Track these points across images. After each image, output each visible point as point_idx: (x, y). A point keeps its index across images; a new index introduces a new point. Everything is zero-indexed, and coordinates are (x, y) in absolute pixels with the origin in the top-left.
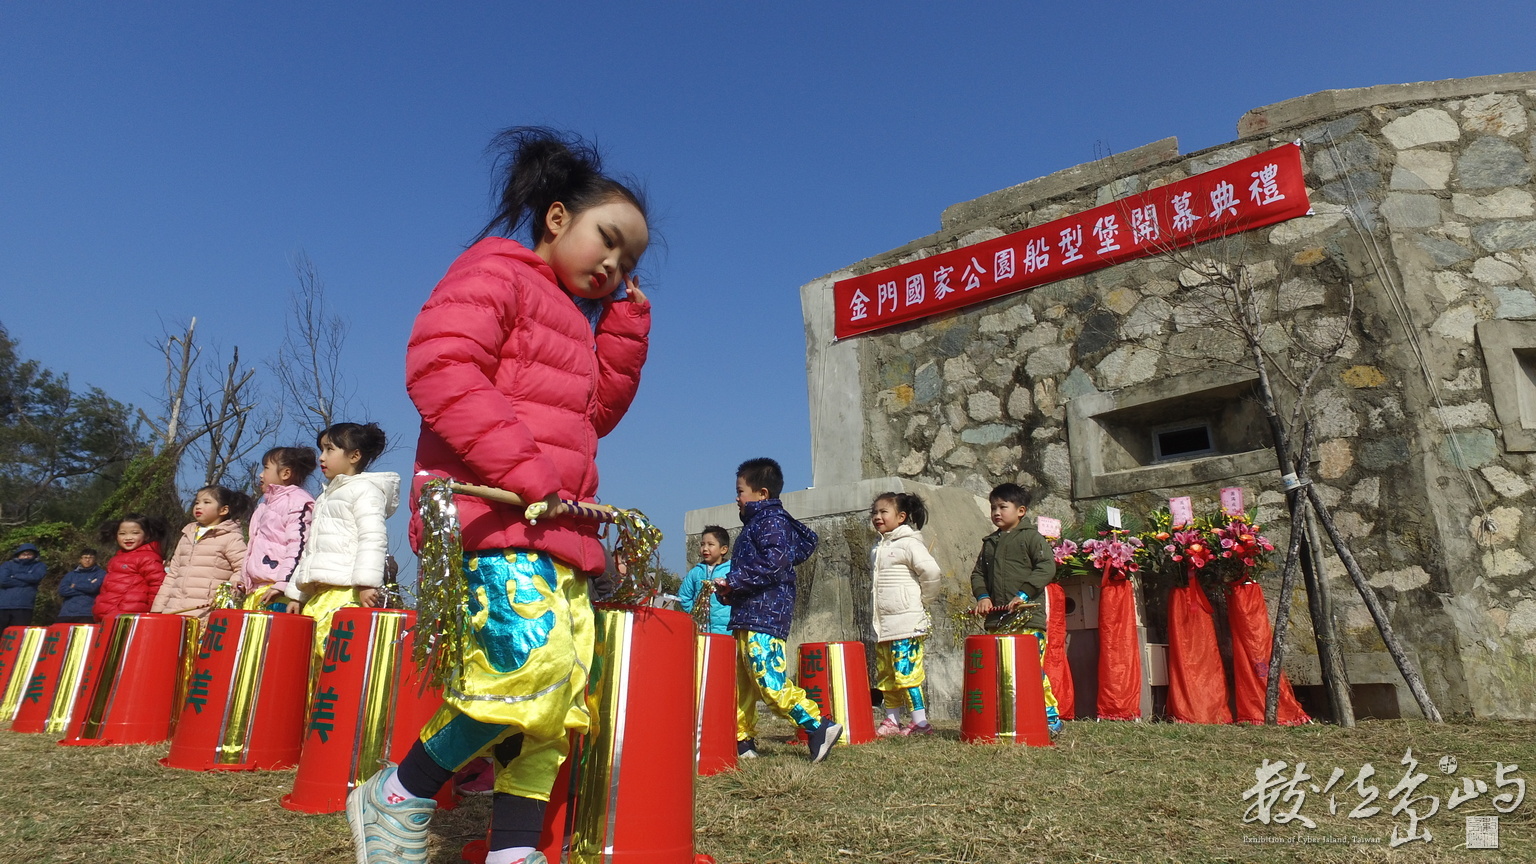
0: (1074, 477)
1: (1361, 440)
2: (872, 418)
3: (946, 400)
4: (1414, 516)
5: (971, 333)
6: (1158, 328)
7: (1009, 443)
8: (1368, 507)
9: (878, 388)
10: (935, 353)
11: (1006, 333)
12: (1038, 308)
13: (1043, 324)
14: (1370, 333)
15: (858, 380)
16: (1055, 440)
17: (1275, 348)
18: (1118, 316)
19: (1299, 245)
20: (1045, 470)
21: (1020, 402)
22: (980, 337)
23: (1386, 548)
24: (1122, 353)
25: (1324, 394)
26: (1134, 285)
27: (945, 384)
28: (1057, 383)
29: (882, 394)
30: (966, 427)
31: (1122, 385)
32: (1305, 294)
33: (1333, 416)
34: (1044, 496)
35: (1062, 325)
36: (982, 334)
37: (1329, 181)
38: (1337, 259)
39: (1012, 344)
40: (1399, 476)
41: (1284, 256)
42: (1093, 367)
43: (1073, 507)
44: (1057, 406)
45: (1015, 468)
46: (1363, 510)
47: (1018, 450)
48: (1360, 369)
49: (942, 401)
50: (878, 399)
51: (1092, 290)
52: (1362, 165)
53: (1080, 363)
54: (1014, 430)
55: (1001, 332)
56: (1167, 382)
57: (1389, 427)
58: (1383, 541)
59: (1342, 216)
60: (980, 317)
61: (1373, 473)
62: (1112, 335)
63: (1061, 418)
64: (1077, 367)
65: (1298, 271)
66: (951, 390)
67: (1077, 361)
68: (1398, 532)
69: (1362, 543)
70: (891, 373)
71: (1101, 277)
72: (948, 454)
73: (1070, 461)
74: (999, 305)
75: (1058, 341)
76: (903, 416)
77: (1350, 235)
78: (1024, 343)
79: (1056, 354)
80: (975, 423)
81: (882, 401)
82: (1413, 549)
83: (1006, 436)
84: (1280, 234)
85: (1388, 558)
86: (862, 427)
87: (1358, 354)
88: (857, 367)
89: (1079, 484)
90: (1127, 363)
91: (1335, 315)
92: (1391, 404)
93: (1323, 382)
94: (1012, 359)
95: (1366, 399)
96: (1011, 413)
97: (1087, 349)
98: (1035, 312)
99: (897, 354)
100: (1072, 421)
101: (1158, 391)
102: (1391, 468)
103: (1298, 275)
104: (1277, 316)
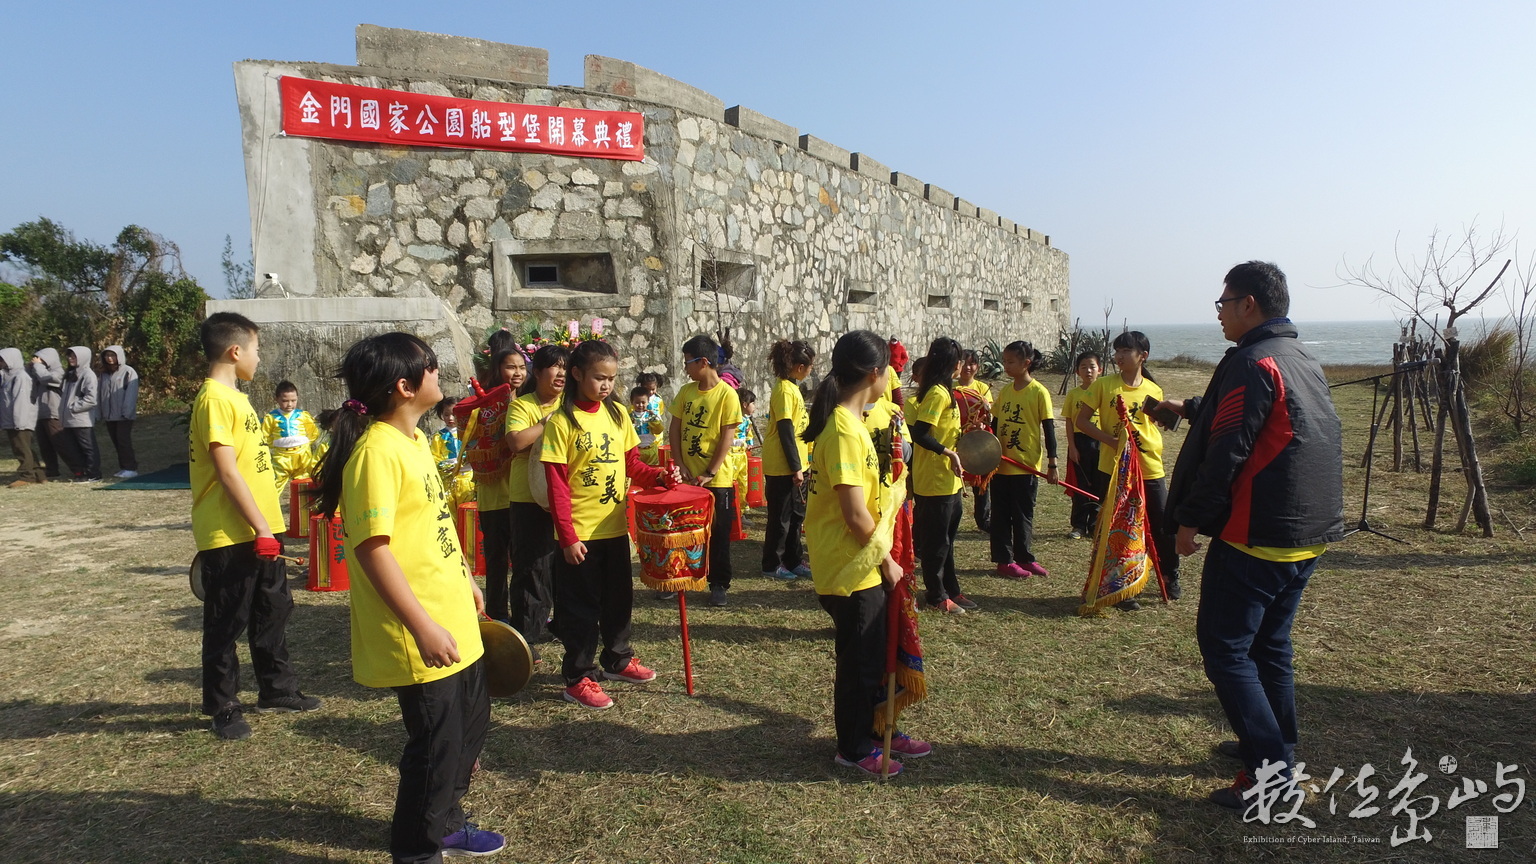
0: (495, 295)
1: (650, 297)
2: (325, 218)
3: (397, 218)
4: (666, 341)
5: (422, 170)
6: (554, 204)
7: (448, 262)
8: (648, 333)
9: (330, 192)
10: (388, 176)
11: (451, 178)
12: (477, 166)
13: (481, 180)
14: (660, 240)
15: (309, 179)
16: (483, 266)
17: (616, 237)
18: (531, 190)
19: (635, 178)
20: (475, 286)
21: (457, 233)
22: (430, 175)
23: (653, 355)
24: (530, 215)
25: (636, 268)
26: (544, 171)
27: (395, 205)
28: (486, 226)
29: (333, 199)
30: (412, 243)
31: (529, 237)
32: (633, 209)
33: (639, 282)
34: (473, 305)
35: (493, 185)
36: (431, 173)
37: (654, 145)
38: (652, 193)
39: (455, 188)
40: (662, 319)
41: (628, 182)
42: (511, 220)
43: (493, 314)
44: (485, 242)
45: (452, 281)
46: (645, 334)
47: (454, 269)
48: (653, 259)
49: (392, 218)
50: (330, 202)
51: (518, 166)
52: (668, 141)
53: (503, 216)
54: (452, 253)
55: (447, 176)
56: (557, 242)
57: (661, 293)
58: (652, 351)
59: (656, 169)
60: (430, 159)
61: (651, 315)
62: (525, 202)
63: (487, 252)
64: (501, 218)
65: (632, 194)
66: (400, 211)
67: (501, 213)
68: (659, 347)
69: (643, 351)
70: (342, 182)
71: (525, 158)
72: (397, 262)
73: (493, 283)
74: (446, 154)
75: (489, 196)
76: (355, 223)
77: (658, 182)
78: (465, 190)
79: (487, 205)
80: (419, 241)
81: (333, 205)
82: (663, 356)
83: (445, 256)
84: (628, 169)
85: (653, 360)
86: (313, 224)
87: (652, 250)
88: (308, 168)
89: (498, 300)
90: (533, 223)
91: (646, 225)
92: (663, 280)
93: (637, 263)
94: (455, 200)
95: (653, 275)
96: (449, 239)
97: (508, 207)
98: (475, 168)
99: (350, 167)
100: (496, 255)
101: (551, 247)
102: (660, 314)
103: (632, 196)
104: (620, 218)
